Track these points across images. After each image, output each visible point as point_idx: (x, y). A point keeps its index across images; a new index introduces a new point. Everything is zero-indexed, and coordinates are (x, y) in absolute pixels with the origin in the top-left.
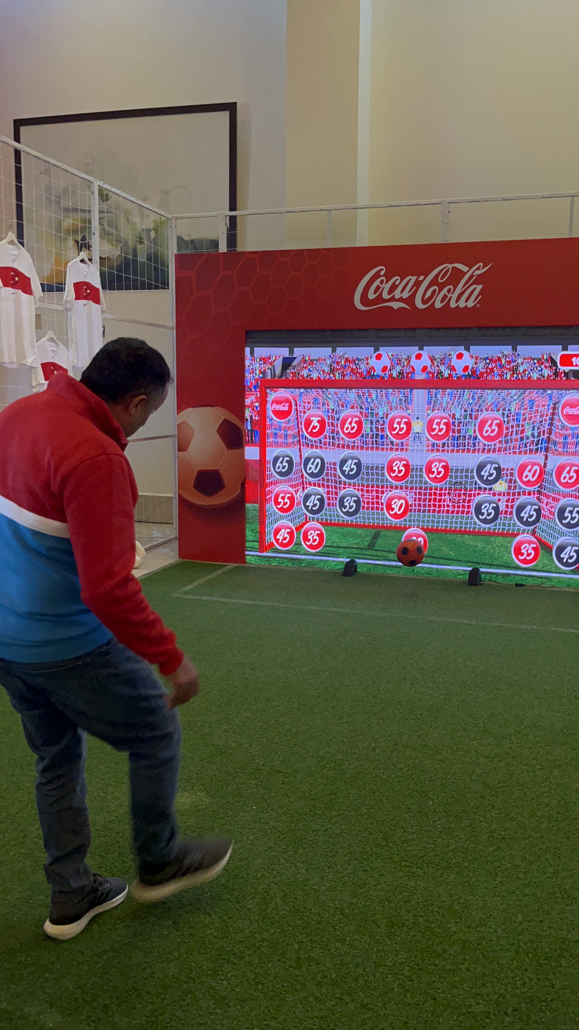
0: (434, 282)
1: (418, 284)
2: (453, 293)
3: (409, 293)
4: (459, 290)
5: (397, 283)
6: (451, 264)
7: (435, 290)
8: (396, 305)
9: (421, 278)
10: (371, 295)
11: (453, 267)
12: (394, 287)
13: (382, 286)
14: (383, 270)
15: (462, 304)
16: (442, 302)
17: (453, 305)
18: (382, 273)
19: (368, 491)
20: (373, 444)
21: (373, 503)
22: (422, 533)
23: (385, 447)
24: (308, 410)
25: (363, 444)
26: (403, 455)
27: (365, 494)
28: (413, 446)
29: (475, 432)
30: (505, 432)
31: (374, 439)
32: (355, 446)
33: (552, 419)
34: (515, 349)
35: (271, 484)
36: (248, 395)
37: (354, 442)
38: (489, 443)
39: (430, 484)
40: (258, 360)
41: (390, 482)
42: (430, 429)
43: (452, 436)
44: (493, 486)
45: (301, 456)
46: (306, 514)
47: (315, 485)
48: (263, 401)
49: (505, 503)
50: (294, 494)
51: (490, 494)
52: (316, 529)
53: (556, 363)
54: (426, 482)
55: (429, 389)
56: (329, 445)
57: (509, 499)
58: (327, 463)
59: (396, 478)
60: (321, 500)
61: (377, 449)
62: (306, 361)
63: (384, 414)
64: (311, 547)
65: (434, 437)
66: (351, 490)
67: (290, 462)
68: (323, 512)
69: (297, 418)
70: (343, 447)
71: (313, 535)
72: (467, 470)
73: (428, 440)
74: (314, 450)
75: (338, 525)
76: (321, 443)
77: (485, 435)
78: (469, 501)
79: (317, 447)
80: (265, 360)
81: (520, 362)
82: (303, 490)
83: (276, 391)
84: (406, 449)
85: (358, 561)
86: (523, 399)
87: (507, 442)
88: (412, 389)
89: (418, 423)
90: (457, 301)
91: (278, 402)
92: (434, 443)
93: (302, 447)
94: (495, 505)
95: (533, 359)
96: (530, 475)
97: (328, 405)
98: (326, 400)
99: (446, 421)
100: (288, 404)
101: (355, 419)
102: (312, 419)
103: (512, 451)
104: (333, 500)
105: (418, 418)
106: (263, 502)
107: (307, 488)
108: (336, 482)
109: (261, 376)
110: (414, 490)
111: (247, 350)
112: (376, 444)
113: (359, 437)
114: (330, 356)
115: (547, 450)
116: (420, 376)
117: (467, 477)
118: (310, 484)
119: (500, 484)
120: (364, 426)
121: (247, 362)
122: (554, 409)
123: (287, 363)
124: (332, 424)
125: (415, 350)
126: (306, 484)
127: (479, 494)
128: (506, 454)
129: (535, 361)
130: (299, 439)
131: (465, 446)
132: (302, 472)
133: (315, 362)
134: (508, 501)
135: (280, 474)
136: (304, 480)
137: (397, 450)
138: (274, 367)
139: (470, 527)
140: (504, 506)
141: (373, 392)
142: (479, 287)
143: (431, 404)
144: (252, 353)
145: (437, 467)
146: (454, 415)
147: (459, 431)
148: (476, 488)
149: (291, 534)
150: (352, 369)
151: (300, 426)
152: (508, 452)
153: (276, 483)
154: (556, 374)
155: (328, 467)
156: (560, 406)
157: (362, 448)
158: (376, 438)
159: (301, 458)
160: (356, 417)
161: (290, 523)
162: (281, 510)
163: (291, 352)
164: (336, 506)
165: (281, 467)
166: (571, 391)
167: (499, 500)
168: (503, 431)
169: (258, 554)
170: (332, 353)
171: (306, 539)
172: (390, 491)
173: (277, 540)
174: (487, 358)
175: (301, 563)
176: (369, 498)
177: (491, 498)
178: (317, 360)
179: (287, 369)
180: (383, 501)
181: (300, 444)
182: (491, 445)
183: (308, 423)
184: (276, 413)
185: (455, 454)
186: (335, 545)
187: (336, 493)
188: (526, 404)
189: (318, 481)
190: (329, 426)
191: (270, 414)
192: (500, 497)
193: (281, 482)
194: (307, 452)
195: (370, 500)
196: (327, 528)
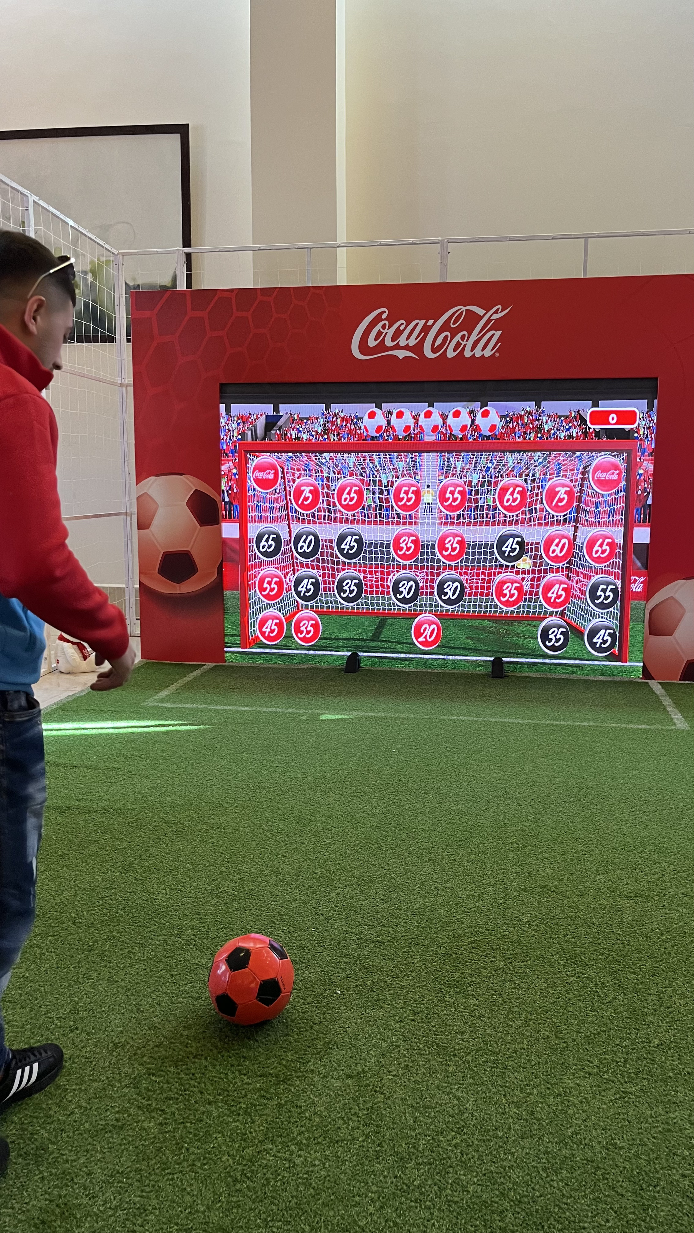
0: (445, 327)
1: (426, 329)
2: (467, 341)
3: (416, 339)
4: (474, 337)
5: (402, 328)
6: (465, 306)
7: (447, 336)
8: (401, 354)
9: (430, 322)
10: (372, 342)
11: (466, 310)
12: (398, 333)
13: (385, 332)
14: (385, 312)
15: (478, 353)
16: (455, 351)
17: (468, 354)
18: (384, 316)
19: (371, 573)
20: (376, 517)
21: (377, 586)
22: (436, 619)
23: (390, 520)
24: (298, 478)
25: (365, 517)
26: (412, 529)
27: (368, 576)
28: (422, 518)
29: (494, 502)
30: (528, 500)
31: (378, 512)
32: (355, 519)
33: (582, 485)
34: (538, 405)
35: (255, 566)
36: (224, 460)
37: (354, 515)
38: (511, 514)
39: (443, 563)
40: (236, 419)
41: (397, 561)
42: (443, 498)
43: (469, 506)
44: (516, 563)
45: (290, 532)
46: (297, 602)
47: (307, 567)
48: (242, 467)
49: (530, 583)
50: (283, 578)
51: (513, 572)
52: (309, 619)
53: (586, 421)
54: (439, 561)
55: (441, 452)
56: (324, 519)
57: (534, 577)
58: (322, 540)
59: (404, 557)
60: (316, 584)
61: (381, 523)
62: (294, 420)
63: (388, 482)
64: (304, 639)
65: (447, 508)
66: (352, 572)
67: (277, 540)
68: (318, 598)
69: (285, 488)
70: (341, 522)
71: (307, 627)
72: (486, 545)
73: (441, 512)
74: (306, 525)
75: (336, 613)
76: (314, 516)
77: (506, 504)
78: (489, 581)
79: (309, 522)
80: (244, 419)
81: (545, 421)
82: (294, 573)
83: (258, 457)
84: (416, 523)
85: (360, 654)
86: (549, 462)
87: (531, 512)
88: (421, 452)
89: (428, 492)
90: (473, 349)
91: (260, 468)
92: (447, 515)
93: (291, 522)
94: (518, 585)
95: (560, 417)
96: (558, 550)
97: (322, 472)
98: (320, 466)
99: (461, 489)
100: (273, 472)
101: (355, 488)
102: (302, 488)
103: (537, 522)
104: (330, 584)
105: (428, 486)
106: (244, 587)
107: (298, 570)
108: (333, 563)
109: (240, 437)
110: (425, 570)
111: (222, 407)
112: (380, 517)
113: (359, 510)
114: (323, 414)
115: (576, 520)
116: (430, 437)
117: (486, 553)
118: (302, 566)
119: (524, 560)
120: (365, 496)
121: (223, 421)
122: (583, 473)
123: (271, 422)
124: (328, 495)
125: (423, 407)
126: (298, 566)
127: (500, 573)
128: (530, 525)
129: (562, 418)
130: (288, 513)
131: (483, 518)
132: (292, 551)
133: (305, 421)
134: (532, 580)
135: (265, 554)
136: (295, 560)
137: (404, 523)
138: (255, 427)
139: (491, 611)
140: (529, 586)
141: (374, 456)
142: (498, 333)
143: (445, 469)
144: (228, 411)
145: (452, 543)
146: (470, 482)
147: (476, 501)
148: (496, 566)
149: (280, 625)
150: (350, 430)
151: (288, 497)
152: (532, 523)
153: (261, 565)
154: (585, 434)
155: (323, 545)
156: (591, 469)
157: (363, 522)
158: (380, 509)
159: (290, 536)
160: (356, 486)
161: (278, 612)
162: (267, 597)
163: (276, 409)
164: (333, 591)
165: (267, 546)
166: (603, 453)
167: (523, 579)
168: (526, 499)
169: (240, 650)
170: (326, 410)
171: (298, 630)
172: (397, 572)
173: (263, 634)
174: (507, 416)
175: (292, 659)
176: (372, 581)
177: (513, 577)
178: (308, 419)
179: (272, 429)
180: (389, 583)
181: (289, 519)
182: (513, 516)
183: (298, 493)
184: (259, 482)
185: (472, 527)
186: (333, 637)
187: (334, 576)
188: (552, 468)
189: (311, 561)
190: (323, 497)
191: (251, 483)
192: (524, 576)
193: (266, 564)
194: (297, 528)
195: (374, 583)
196: (323, 617)
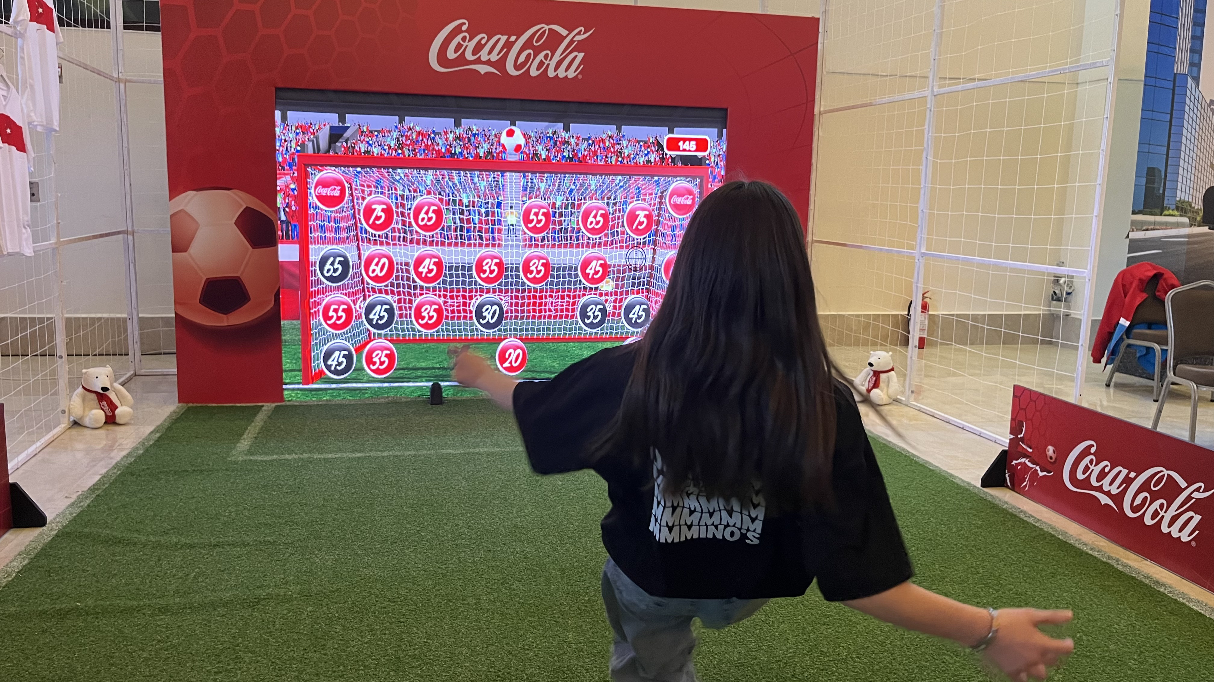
0: (528, 44)
1: (509, 45)
2: (550, 60)
3: (498, 55)
4: (557, 57)
5: (483, 42)
6: (548, 25)
7: (530, 54)
8: (483, 69)
9: (513, 38)
10: (451, 54)
11: (549, 29)
12: (479, 48)
13: (465, 44)
14: (465, 24)
15: (561, 73)
16: (538, 69)
17: (551, 74)
18: (464, 28)
19: (452, 297)
20: (456, 238)
21: (459, 312)
22: (520, 343)
23: (472, 242)
24: (369, 195)
25: (445, 238)
26: (496, 251)
27: (449, 300)
28: (507, 240)
29: (578, 224)
30: (611, 223)
31: (459, 233)
32: (433, 241)
33: (660, 209)
34: (619, 130)
35: (318, 292)
36: (280, 174)
37: (433, 236)
38: (594, 237)
39: (528, 286)
40: (294, 128)
41: (480, 285)
42: (527, 220)
43: (553, 228)
44: (599, 285)
45: (359, 254)
46: (369, 330)
47: (380, 292)
48: (302, 181)
49: (612, 304)
50: (352, 305)
51: (596, 294)
52: (383, 349)
53: (662, 147)
54: (523, 284)
55: (524, 172)
56: (399, 240)
57: (617, 299)
58: (397, 264)
59: (487, 280)
60: (390, 312)
61: (463, 244)
62: (363, 132)
63: (469, 202)
64: (377, 371)
65: (532, 230)
66: (431, 297)
67: (345, 264)
68: (393, 325)
69: (353, 206)
70: (418, 243)
71: (380, 357)
72: (570, 269)
73: (525, 233)
74: (378, 247)
75: (414, 341)
76: (387, 237)
77: (590, 227)
78: (574, 304)
79: (382, 243)
80: (305, 129)
81: (625, 145)
82: (365, 299)
83: (322, 171)
84: (499, 244)
85: (442, 384)
86: (629, 186)
87: (613, 235)
88: (503, 172)
89: (512, 213)
90: (556, 69)
91: (324, 183)
92: (531, 237)
93: (361, 243)
94: (602, 307)
95: (639, 142)
97: (396, 189)
98: (394, 183)
99: (545, 210)
100: (339, 188)
101: (433, 208)
102: (374, 207)
103: (619, 245)
104: (406, 310)
105: (511, 207)
106: (306, 317)
107: (369, 296)
108: (409, 287)
109: (299, 148)
110: (509, 294)
111: (278, 114)
112: (461, 239)
113: (438, 231)
114: (396, 127)
115: (655, 243)
116: (513, 157)
117: (570, 276)
118: (374, 291)
119: (607, 282)
120: (444, 216)
121: (278, 131)
122: (661, 198)
123: (336, 134)
124: (403, 214)
125: (506, 126)
126: (369, 292)
127: (584, 295)
128: (613, 248)
129: (641, 143)
130: (357, 234)
131: (567, 240)
132: (362, 275)
133: (376, 133)
134: (615, 301)
135: (331, 279)
136: (366, 286)
137: (487, 245)
138: (317, 138)
139: (575, 334)
140: (612, 307)
141: (454, 175)
142: (581, 55)
143: (528, 190)
144: (284, 118)
145: (536, 266)
146: (554, 204)
147: (560, 223)
148: (580, 288)
149: (349, 357)
150: (427, 146)
151: (357, 216)
152: (614, 246)
153: (325, 291)
154: (662, 159)
155: (397, 268)
156: (667, 194)
157: (443, 244)
158: (461, 230)
159: (360, 258)
160: (434, 205)
161: (347, 343)
162: (334, 326)
163: (342, 119)
164: (410, 317)
165: (332, 270)
166: (678, 179)
167: (606, 301)
168: (608, 222)
169: (301, 386)
170: (399, 123)
171: (370, 361)
172: (481, 296)
173: (328, 367)
174: (589, 138)
175: (364, 394)
176: (453, 306)
177: (597, 298)
178: (379, 132)
179: (337, 141)
180: (471, 308)
181: (358, 240)
182: (596, 239)
183: (369, 211)
184: (322, 199)
185: (556, 250)
186: (410, 366)
187: (410, 302)
188: (632, 192)
189: (385, 286)
190: (398, 216)
191: (313, 199)
192: (607, 297)
193: (333, 290)
194: (368, 250)
195: (455, 308)
196: (399, 346)
